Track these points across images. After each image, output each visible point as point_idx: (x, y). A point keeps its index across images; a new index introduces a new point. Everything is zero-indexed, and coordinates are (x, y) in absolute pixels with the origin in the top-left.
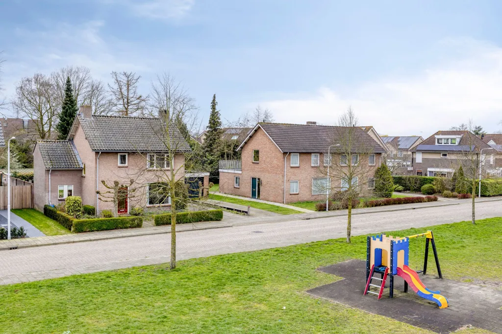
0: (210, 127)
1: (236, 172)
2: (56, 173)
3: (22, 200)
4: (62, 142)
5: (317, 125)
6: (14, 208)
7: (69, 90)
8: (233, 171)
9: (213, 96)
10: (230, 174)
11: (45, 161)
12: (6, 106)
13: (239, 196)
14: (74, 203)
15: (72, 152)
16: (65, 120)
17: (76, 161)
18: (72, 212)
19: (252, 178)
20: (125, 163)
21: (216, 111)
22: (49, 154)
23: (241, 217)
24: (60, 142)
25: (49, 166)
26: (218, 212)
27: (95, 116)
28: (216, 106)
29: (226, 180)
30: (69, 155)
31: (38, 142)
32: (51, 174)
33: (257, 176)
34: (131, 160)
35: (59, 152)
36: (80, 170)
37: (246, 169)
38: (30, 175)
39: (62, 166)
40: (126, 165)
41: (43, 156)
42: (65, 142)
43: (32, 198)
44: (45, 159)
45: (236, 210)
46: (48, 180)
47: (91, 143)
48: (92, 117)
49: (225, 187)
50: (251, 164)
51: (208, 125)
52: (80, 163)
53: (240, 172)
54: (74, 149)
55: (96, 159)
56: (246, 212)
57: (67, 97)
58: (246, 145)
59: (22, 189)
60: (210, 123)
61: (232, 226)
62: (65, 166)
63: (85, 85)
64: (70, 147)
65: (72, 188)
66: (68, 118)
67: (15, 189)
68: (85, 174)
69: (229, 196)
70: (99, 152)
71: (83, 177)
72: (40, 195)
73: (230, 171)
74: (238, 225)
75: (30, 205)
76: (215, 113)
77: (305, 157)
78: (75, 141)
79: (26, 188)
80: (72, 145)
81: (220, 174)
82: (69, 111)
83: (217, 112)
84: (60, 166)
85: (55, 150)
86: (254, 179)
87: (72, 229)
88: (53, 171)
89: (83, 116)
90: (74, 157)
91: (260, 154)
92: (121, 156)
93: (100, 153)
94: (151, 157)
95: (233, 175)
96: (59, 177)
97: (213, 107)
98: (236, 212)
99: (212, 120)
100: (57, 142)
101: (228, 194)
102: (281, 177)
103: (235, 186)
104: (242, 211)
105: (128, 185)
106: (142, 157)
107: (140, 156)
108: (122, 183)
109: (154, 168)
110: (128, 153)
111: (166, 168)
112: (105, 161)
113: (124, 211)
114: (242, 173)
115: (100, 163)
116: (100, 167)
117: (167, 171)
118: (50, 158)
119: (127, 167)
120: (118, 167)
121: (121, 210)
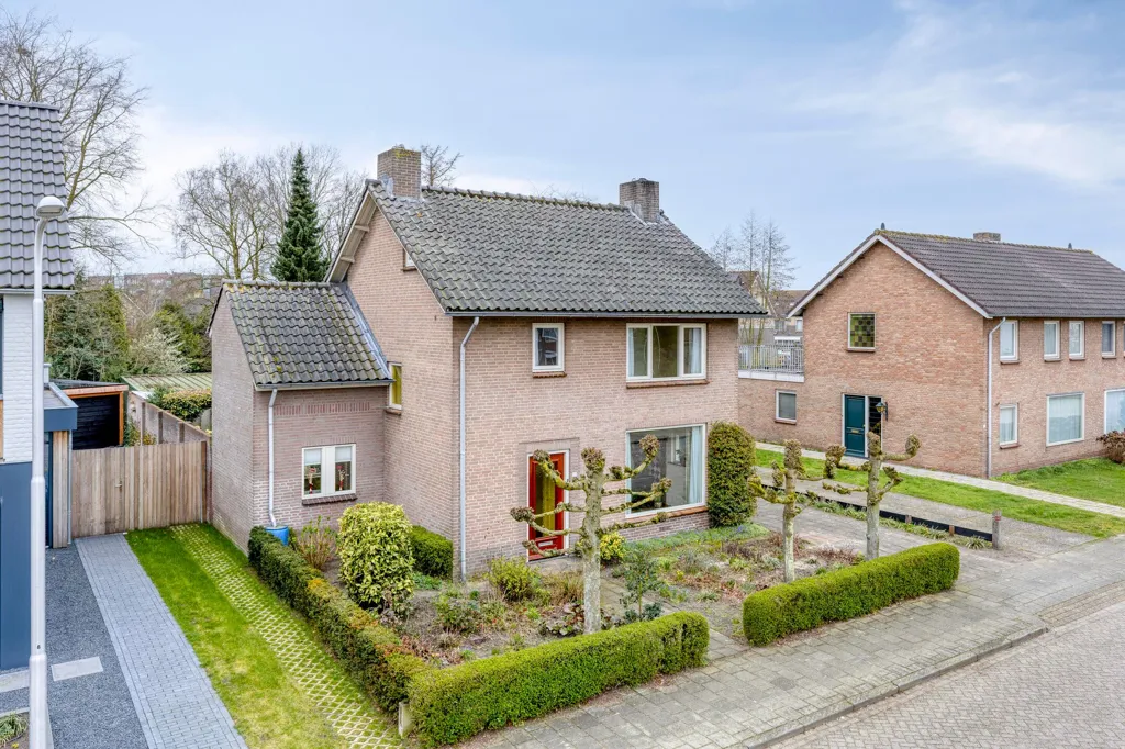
1: (780, 377)
2: (296, 402)
3: (172, 494)
4: (312, 288)
5: (1002, 241)
6: (141, 527)
7: (300, 180)
8: (768, 376)
10: (758, 383)
11: (252, 358)
12: (148, 215)
14: (384, 541)
15: (347, 323)
16: (292, 252)
17: (364, 356)
18: (374, 582)
19: (848, 397)
20: (553, 361)
22: (269, 331)
24: (303, 288)
25: (269, 375)
27: (430, 191)
30: (337, 331)
31: (226, 287)
32: (274, 406)
33: (867, 389)
34: (574, 349)
35: (303, 322)
36: (380, 389)
37: (821, 369)
38: (203, 397)
39: (317, 377)
40: (559, 367)
41: (247, 339)
42: (319, 289)
43: (207, 489)
44: (252, 349)
45: (919, 522)
46: (263, 431)
47: (437, 284)
48: (421, 195)
50: (843, 354)
52: (380, 362)
53: (800, 379)
54: (352, 313)
55: (456, 348)
56: (989, 537)
57: (295, 199)
58: (822, 301)
59: (173, 456)
61: (1048, 630)
62: (327, 377)
63: (330, 186)
64: (339, 307)
65: (350, 454)
66: (298, 249)
67: (146, 457)
68: (396, 402)
70: (472, 319)
71: (388, 413)
72: (236, 481)
73: (756, 375)
75: (200, 510)
77: (1030, 331)
78: (353, 284)
79: (185, 453)
80: (344, 299)
82: (301, 230)
84: (308, 377)
85: (290, 314)
86: (852, 401)
87: (405, 719)
88: (285, 393)
89: (389, 188)
90: (355, 339)
91: (880, 329)
92: (540, 331)
93: (477, 321)
94: (640, 336)
95: (770, 386)
96: (303, 416)
98: (921, 528)
100: (294, 288)
102: (975, 392)
103: (778, 418)
104: (956, 528)
105: (567, 445)
106: (610, 338)
107: (603, 335)
108: (547, 438)
109: (649, 378)
110: (567, 322)
111: (682, 376)
112: (488, 355)
113: (551, 544)
114: (806, 379)
115: (471, 359)
116: (470, 378)
117: (689, 387)
118: (270, 346)
119: (562, 376)
120: (535, 377)
121: (540, 544)
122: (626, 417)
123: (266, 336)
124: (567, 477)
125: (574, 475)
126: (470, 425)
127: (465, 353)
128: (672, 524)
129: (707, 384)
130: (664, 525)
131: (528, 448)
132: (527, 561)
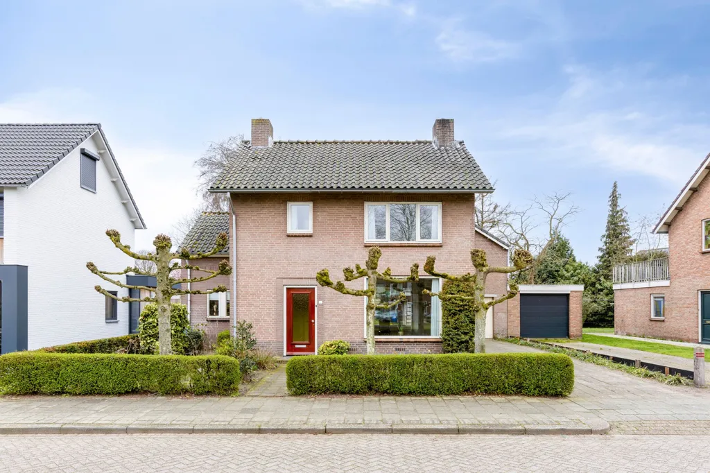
0: (609, 236)
1: (655, 284)
8: (646, 284)
9: (613, 185)
10: (638, 291)
13: (664, 338)
19: (703, 293)
21: (618, 209)
22: (205, 231)
23: (661, 389)
26: (552, 363)
28: (619, 200)
29: (630, 306)
34: (320, 219)
37: (681, 273)
39: (211, 250)
40: (308, 230)
41: (190, 234)
44: (189, 238)
45: (643, 365)
49: (629, 321)
50: (699, 256)
51: (604, 233)
53: (666, 283)
56: (689, 375)
58: (682, 215)
60: (608, 229)
61: (604, 432)
69: (638, 339)
73: (638, 285)
74: (641, 428)
76: (618, 212)
81: (616, 294)
83: (622, 210)
86: (706, 296)
95: (647, 292)
97: (614, 204)
98: (643, 370)
99: (612, 224)
101: (635, 335)
103: (653, 317)
104: (670, 369)
105: (314, 282)
106: (351, 211)
107: (344, 209)
108: (298, 276)
109: (387, 240)
110: (315, 201)
111: (418, 240)
112: (254, 221)
113: (305, 346)
114: (671, 283)
115: (242, 223)
116: (242, 235)
117: (423, 248)
118: (199, 237)
119: (311, 236)
120: (288, 236)
121: (297, 346)
123: (202, 233)
124: (316, 304)
125: (321, 302)
126: (242, 263)
127: (236, 220)
128: (407, 347)
129: (441, 246)
130: (399, 346)
131: (285, 282)
132: (285, 354)
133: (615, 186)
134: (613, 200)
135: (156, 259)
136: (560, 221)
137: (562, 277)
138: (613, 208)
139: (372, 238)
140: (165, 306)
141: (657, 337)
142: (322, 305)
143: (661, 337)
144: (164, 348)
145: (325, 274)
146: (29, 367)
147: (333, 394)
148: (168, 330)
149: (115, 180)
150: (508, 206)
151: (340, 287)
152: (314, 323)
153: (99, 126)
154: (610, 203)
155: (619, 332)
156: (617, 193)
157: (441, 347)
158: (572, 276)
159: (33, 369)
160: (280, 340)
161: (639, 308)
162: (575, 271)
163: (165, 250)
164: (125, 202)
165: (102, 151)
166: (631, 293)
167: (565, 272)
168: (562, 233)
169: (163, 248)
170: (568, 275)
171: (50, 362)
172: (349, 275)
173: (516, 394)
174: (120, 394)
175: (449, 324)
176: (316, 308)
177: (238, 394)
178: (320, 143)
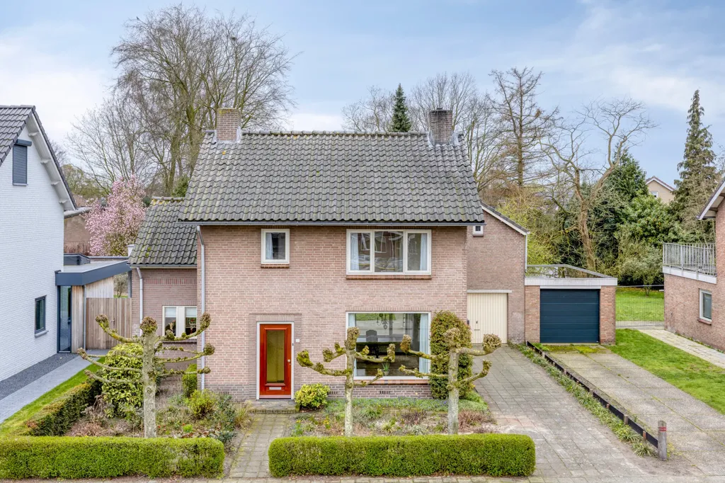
0: (687, 165)
1: (702, 277)
2: (158, 276)
7: (400, 108)
8: (692, 275)
9: (693, 94)
10: (688, 282)
11: (135, 248)
13: (711, 345)
20: (282, 256)
21: (701, 128)
22: (158, 231)
25: (138, 259)
28: (701, 116)
29: (680, 299)
32: (143, 278)
34: (298, 248)
40: (286, 261)
41: (140, 235)
44: (140, 241)
45: (629, 423)
46: (137, 293)
47: (188, 202)
48: (239, 139)
49: (678, 316)
51: (682, 160)
53: (712, 280)
60: (687, 155)
62: (174, 261)
65: (194, 312)
73: (687, 274)
76: (700, 132)
81: (667, 279)
83: (705, 129)
88: (150, 270)
92: (271, 235)
95: (696, 286)
96: (163, 286)
97: (695, 121)
99: (692, 149)
101: (684, 335)
103: (701, 317)
104: (646, 434)
105: (292, 318)
106: (332, 240)
107: (324, 238)
108: (273, 312)
109: (371, 272)
110: (292, 228)
111: (406, 272)
112: (224, 251)
113: (280, 388)
114: (717, 281)
115: (211, 254)
116: (210, 266)
117: (410, 281)
118: (152, 240)
119: (287, 268)
120: (262, 268)
121: (271, 388)
122: (345, 301)
123: (154, 234)
124: (293, 342)
125: (298, 340)
126: (211, 297)
127: (205, 250)
128: (392, 390)
129: (430, 279)
130: (384, 389)
131: (258, 318)
132: (258, 398)
133: (696, 96)
134: (693, 116)
135: (142, 342)
136: (625, 138)
137: (626, 216)
138: (693, 127)
139: (355, 269)
140: (151, 387)
141: (706, 342)
142: (299, 343)
143: (708, 344)
144: (150, 428)
145: (306, 356)
146: (28, 454)
147: (312, 475)
148: (153, 410)
149: (46, 162)
150: (556, 111)
151: (320, 368)
152: (290, 362)
153: (33, 109)
154: (690, 120)
155: (669, 328)
156: (699, 107)
157: (429, 389)
158: (640, 216)
159: (30, 456)
160: (253, 382)
161: (687, 303)
162: (644, 209)
163: (151, 334)
164: (55, 183)
165: (34, 134)
166: (681, 282)
167: (630, 210)
168: (629, 152)
169: (149, 332)
170: (634, 215)
171: (47, 449)
172: (328, 355)
173: (482, 475)
174: (112, 477)
175: (437, 368)
176: (293, 347)
177: (223, 475)
178: (297, 135)
